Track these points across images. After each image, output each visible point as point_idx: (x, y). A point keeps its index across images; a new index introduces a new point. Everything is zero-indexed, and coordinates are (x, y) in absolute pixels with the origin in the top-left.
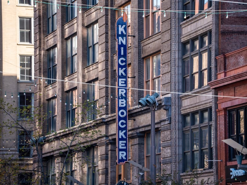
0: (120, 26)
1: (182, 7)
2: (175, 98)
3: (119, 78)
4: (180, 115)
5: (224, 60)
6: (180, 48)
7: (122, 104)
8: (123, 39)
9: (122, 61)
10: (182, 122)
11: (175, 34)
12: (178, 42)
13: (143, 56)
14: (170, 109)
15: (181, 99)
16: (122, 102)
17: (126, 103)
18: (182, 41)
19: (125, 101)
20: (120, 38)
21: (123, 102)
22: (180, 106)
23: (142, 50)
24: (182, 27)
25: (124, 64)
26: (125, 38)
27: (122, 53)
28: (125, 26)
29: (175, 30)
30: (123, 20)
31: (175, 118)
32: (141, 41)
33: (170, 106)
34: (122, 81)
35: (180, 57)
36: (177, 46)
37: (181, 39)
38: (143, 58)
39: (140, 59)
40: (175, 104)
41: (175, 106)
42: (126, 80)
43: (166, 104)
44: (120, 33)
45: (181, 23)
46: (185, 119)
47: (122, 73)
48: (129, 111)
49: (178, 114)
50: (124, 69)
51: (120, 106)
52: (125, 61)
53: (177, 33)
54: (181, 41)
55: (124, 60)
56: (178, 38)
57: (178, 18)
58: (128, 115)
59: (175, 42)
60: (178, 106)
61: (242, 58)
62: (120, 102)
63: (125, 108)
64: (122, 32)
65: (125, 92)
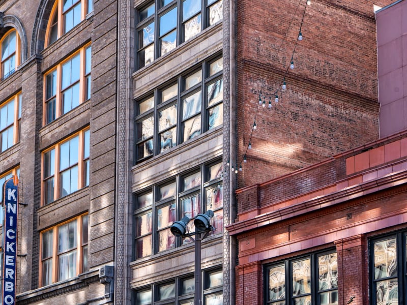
0: (9, 190)
1: (134, 147)
2: (123, 266)
3: (6, 255)
4: (129, 290)
5: (258, 192)
6: (131, 200)
7: (9, 288)
8: (13, 206)
9: (11, 234)
10: (132, 299)
11: (124, 181)
12: (128, 192)
13: (39, 228)
14: (112, 283)
15: (131, 267)
16: (8, 285)
17: (14, 287)
18: (134, 191)
19: (12, 285)
20: (9, 204)
21: (10, 285)
22: (130, 277)
23: (38, 221)
24: (134, 172)
25: (13, 237)
26: (15, 205)
27: (11, 224)
28: (15, 190)
29: (124, 176)
30: (13, 184)
31: (122, 293)
32: (37, 210)
33: (113, 278)
34: (9, 259)
35: (130, 212)
36: (127, 198)
37: (132, 188)
38: (39, 231)
39: (35, 233)
40: (123, 275)
41: (123, 277)
42: (15, 257)
43: (107, 275)
44: (9, 199)
45: (133, 168)
46: (136, 295)
47: (10, 249)
48: (18, 298)
49: (127, 288)
50: (13, 243)
51: (7, 290)
52: (15, 235)
53: (127, 180)
54: (132, 191)
55: (13, 232)
56: (129, 186)
57: (129, 161)
58: (16, 302)
59: (124, 192)
60: (127, 277)
61: (309, 180)
62: (6, 285)
63: (12, 294)
64: (12, 197)
65: (13, 272)
